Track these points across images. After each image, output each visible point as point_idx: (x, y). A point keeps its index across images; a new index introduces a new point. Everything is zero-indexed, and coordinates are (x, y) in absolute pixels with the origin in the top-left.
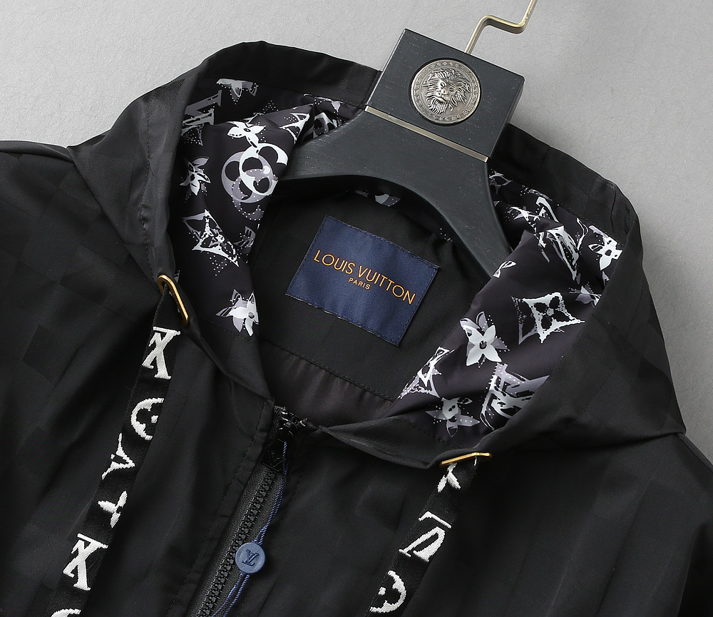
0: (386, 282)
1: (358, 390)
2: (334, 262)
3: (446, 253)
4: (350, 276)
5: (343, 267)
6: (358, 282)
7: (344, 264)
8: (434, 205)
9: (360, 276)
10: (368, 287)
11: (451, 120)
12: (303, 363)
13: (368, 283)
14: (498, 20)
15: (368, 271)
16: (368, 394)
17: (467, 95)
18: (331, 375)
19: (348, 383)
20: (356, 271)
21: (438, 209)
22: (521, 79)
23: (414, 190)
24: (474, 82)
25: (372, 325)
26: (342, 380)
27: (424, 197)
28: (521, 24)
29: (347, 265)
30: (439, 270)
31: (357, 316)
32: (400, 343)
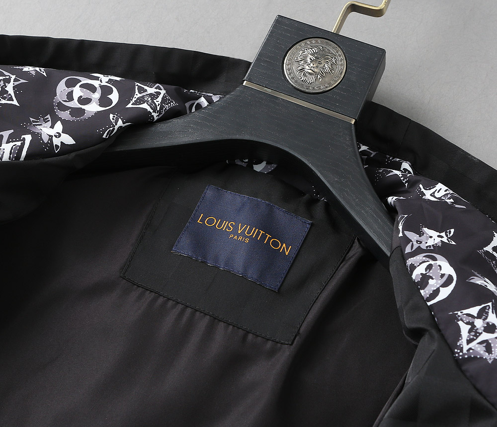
0: (264, 237)
1: (241, 332)
2: (216, 223)
3: (319, 210)
4: (231, 233)
5: (224, 226)
6: (238, 238)
7: (225, 224)
8: (306, 162)
9: (239, 232)
10: (247, 241)
11: (320, 89)
12: (189, 311)
13: (246, 237)
14: (360, 5)
15: (247, 227)
16: (250, 336)
17: (334, 67)
18: (215, 320)
19: (231, 327)
20: (236, 228)
21: (310, 165)
22: (383, 51)
23: (287, 149)
24: (340, 56)
25: (252, 275)
26: (226, 324)
27: (296, 155)
28: (381, 6)
29: (228, 224)
30: (312, 225)
31: (238, 266)
32: (279, 289)
